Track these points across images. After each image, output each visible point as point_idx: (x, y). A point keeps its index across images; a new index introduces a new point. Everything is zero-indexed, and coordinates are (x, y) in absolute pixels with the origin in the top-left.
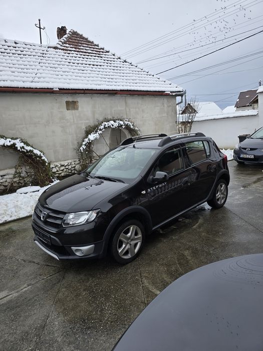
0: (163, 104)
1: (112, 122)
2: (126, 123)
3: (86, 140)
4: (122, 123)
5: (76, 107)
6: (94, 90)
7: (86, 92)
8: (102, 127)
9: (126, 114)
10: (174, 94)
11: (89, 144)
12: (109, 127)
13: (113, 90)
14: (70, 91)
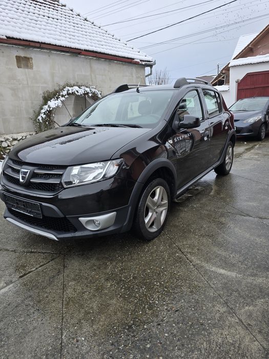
0: (132, 74)
1: (76, 88)
2: (93, 90)
3: (46, 107)
4: (88, 90)
5: (29, 64)
6: (53, 45)
7: (42, 46)
8: (65, 93)
9: (92, 81)
10: (143, 63)
11: (49, 113)
12: (73, 93)
13: (75, 49)
14: (22, 43)
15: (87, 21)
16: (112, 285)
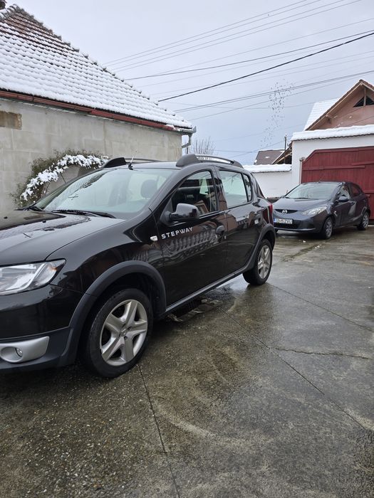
0: (163, 142)
1: (81, 157)
2: (105, 161)
3: (34, 181)
4: (98, 160)
5: (16, 123)
6: (52, 100)
7: (36, 99)
8: (63, 163)
9: (106, 149)
10: (179, 130)
11: (39, 189)
12: (76, 164)
13: (83, 106)
14: (7, 94)
15: (106, 71)
16: (24, 446)
